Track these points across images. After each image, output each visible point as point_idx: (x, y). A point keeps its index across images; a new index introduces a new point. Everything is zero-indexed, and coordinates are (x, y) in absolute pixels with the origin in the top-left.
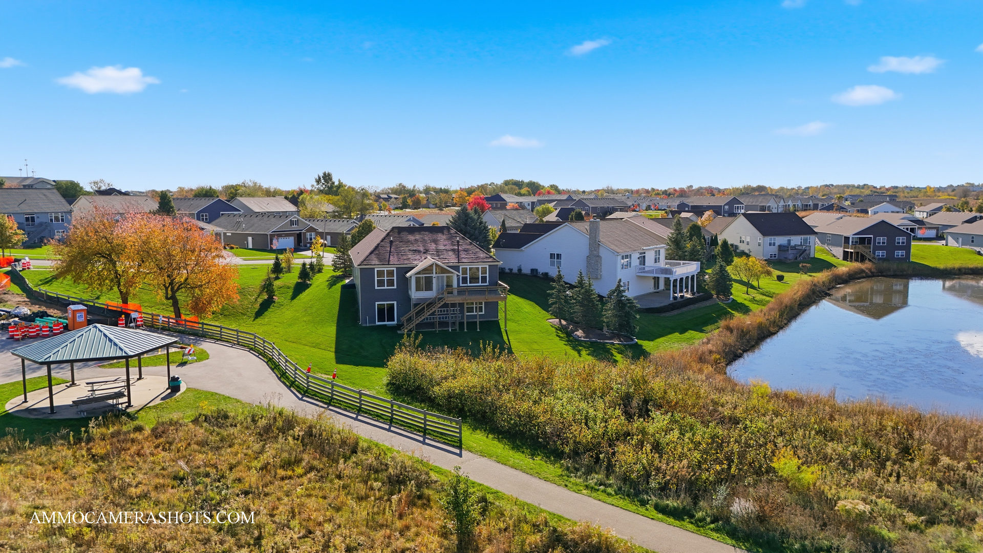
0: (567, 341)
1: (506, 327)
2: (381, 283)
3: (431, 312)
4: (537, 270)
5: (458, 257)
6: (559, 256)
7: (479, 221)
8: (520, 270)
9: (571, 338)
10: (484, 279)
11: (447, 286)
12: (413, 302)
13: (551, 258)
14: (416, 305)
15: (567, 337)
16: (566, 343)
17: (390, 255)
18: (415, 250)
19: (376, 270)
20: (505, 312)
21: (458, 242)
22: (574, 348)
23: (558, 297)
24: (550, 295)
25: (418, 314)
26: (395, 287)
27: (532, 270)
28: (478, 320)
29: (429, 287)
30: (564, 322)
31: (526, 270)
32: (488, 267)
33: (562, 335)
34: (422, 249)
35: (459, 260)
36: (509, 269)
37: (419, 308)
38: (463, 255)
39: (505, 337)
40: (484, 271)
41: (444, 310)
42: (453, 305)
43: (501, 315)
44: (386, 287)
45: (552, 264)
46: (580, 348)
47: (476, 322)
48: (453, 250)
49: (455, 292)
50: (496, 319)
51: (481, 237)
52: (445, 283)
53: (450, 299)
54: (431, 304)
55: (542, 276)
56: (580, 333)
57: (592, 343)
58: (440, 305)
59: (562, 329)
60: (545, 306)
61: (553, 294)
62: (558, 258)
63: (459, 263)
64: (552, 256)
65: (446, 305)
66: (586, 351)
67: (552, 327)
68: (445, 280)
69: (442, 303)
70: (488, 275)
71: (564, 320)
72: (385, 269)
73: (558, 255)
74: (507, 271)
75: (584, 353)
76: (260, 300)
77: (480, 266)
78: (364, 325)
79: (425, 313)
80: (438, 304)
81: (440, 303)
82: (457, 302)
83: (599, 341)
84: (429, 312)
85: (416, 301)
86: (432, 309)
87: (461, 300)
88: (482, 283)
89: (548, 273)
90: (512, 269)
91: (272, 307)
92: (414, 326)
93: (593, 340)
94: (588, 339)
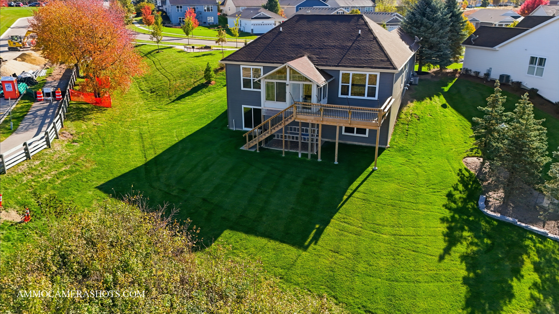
1: (376, 165)
2: (247, 83)
4: (509, 76)
5: (343, 58)
6: (542, 61)
9: (471, 204)
10: (372, 91)
12: (263, 113)
13: (531, 63)
15: (464, 201)
16: (449, 216)
17: (264, 50)
19: (241, 67)
21: (359, 36)
22: (451, 233)
29: (281, 97)
32: (378, 74)
33: (458, 195)
35: (340, 62)
40: (373, 82)
41: (295, 129)
42: (306, 124)
44: (252, 89)
45: (531, 71)
46: (467, 234)
48: (343, 48)
52: (301, 95)
53: (301, 118)
54: (277, 119)
55: (513, 85)
56: (495, 195)
57: (502, 224)
58: (287, 123)
59: (472, 180)
62: (540, 64)
63: (338, 66)
64: (533, 60)
65: (295, 123)
66: (471, 243)
67: (460, 174)
69: (290, 121)
70: (377, 86)
72: (252, 67)
74: (473, 74)
76: (196, 85)
77: (368, 72)
78: (231, 128)
79: (269, 130)
80: (285, 121)
81: (287, 120)
82: (309, 121)
83: (519, 223)
84: (274, 129)
85: (266, 113)
86: (277, 127)
87: (315, 119)
88: (368, 96)
89: (521, 82)
90: (479, 73)
91: (200, 92)
92: (257, 143)
93: (508, 220)
94: (499, 215)
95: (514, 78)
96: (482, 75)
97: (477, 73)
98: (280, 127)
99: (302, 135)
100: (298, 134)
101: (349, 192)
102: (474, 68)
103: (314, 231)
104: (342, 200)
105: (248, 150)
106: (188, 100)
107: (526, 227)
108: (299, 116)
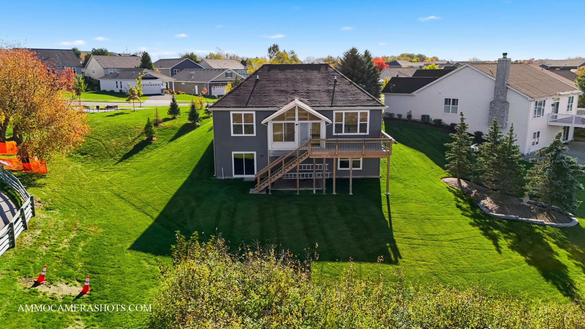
0: (471, 217)
1: (387, 191)
2: (238, 129)
3: (290, 168)
4: (428, 116)
5: (332, 100)
6: (455, 102)
7: (369, 64)
8: (409, 116)
9: (478, 211)
10: (363, 128)
11: (313, 136)
12: (270, 155)
13: (446, 103)
14: (274, 158)
15: (472, 209)
16: (472, 221)
17: (251, 95)
18: (282, 91)
19: (231, 113)
20: (388, 166)
21: (336, 81)
22: (486, 233)
23: (457, 151)
24: (449, 149)
25: (274, 170)
26: (255, 135)
27: (423, 117)
28: (351, 177)
29: (290, 137)
30: (464, 184)
31: (417, 116)
32: (368, 112)
33: (464, 206)
34: (290, 89)
35: (332, 104)
36: (398, 115)
37: (276, 162)
38: (338, 97)
39: (385, 208)
40: (364, 119)
41: (309, 166)
42: (320, 160)
43: (383, 171)
44: (243, 135)
45: (447, 110)
46: (496, 232)
47: (349, 179)
48: (328, 91)
49: (323, 144)
50: (376, 177)
51: (369, 81)
52: (309, 133)
53: (316, 154)
54: (291, 158)
55: (434, 123)
56: (487, 202)
57: (511, 221)
58: (301, 161)
59: (462, 194)
60: (441, 162)
61: (452, 147)
62: (453, 104)
63: (331, 106)
64: (447, 101)
65: (309, 160)
66: (505, 238)
67: (450, 191)
68: (310, 127)
69: (304, 158)
70: (368, 123)
71: (464, 179)
72: (243, 113)
73: (454, 100)
74: (396, 116)
75: (503, 243)
76: (137, 141)
77: (359, 111)
78: (219, 178)
79: (283, 170)
80: (299, 159)
81: (301, 158)
82: (324, 157)
83: (520, 218)
84: (288, 168)
85: (274, 154)
86: (291, 165)
87: (329, 154)
88: (360, 132)
89: (441, 120)
90: (401, 115)
91: (145, 149)
92: (270, 185)
93: (512, 217)
94: (504, 215)
95: (434, 117)
96: (404, 116)
97: (400, 116)
98: (294, 166)
99: (317, 171)
100: (312, 171)
101: (386, 214)
102: (396, 112)
103: (389, 249)
104: (387, 222)
105: (259, 193)
106: (137, 158)
107: (527, 220)
108: (314, 153)
